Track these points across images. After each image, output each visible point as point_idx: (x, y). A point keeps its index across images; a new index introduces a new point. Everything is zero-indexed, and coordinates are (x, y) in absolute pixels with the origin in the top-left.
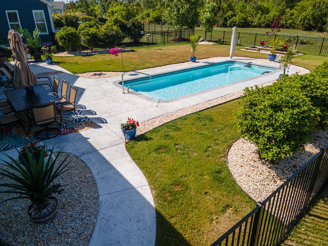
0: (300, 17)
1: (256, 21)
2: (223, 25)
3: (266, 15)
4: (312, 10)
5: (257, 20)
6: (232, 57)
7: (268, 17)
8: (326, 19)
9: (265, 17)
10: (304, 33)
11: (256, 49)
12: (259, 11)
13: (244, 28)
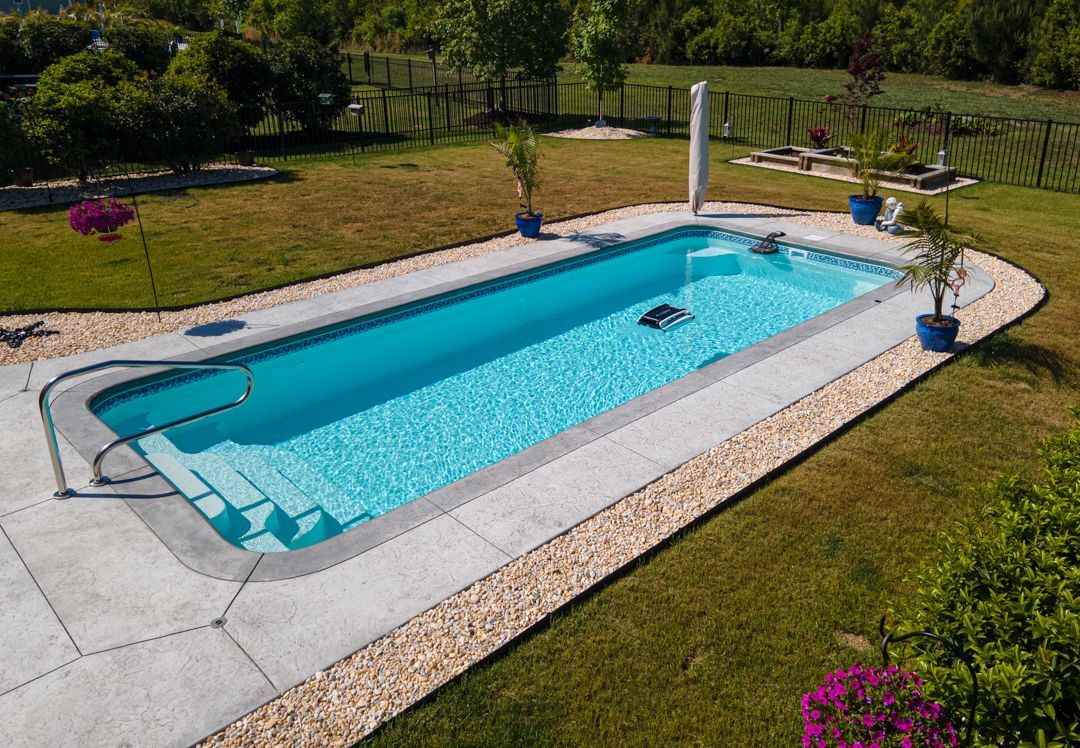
0: (933, 34)
1: (785, 42)
2: (672, 58)
3: (818, 23)
4: (974, 10)
5: (788, 39)
6: (696, 207)
7: (824, 31)
8: (1025, 38)
9: (815, 33)
10: (953, 88)
11: (797, 159)
12: (793, 11)
13: (746, 68)
